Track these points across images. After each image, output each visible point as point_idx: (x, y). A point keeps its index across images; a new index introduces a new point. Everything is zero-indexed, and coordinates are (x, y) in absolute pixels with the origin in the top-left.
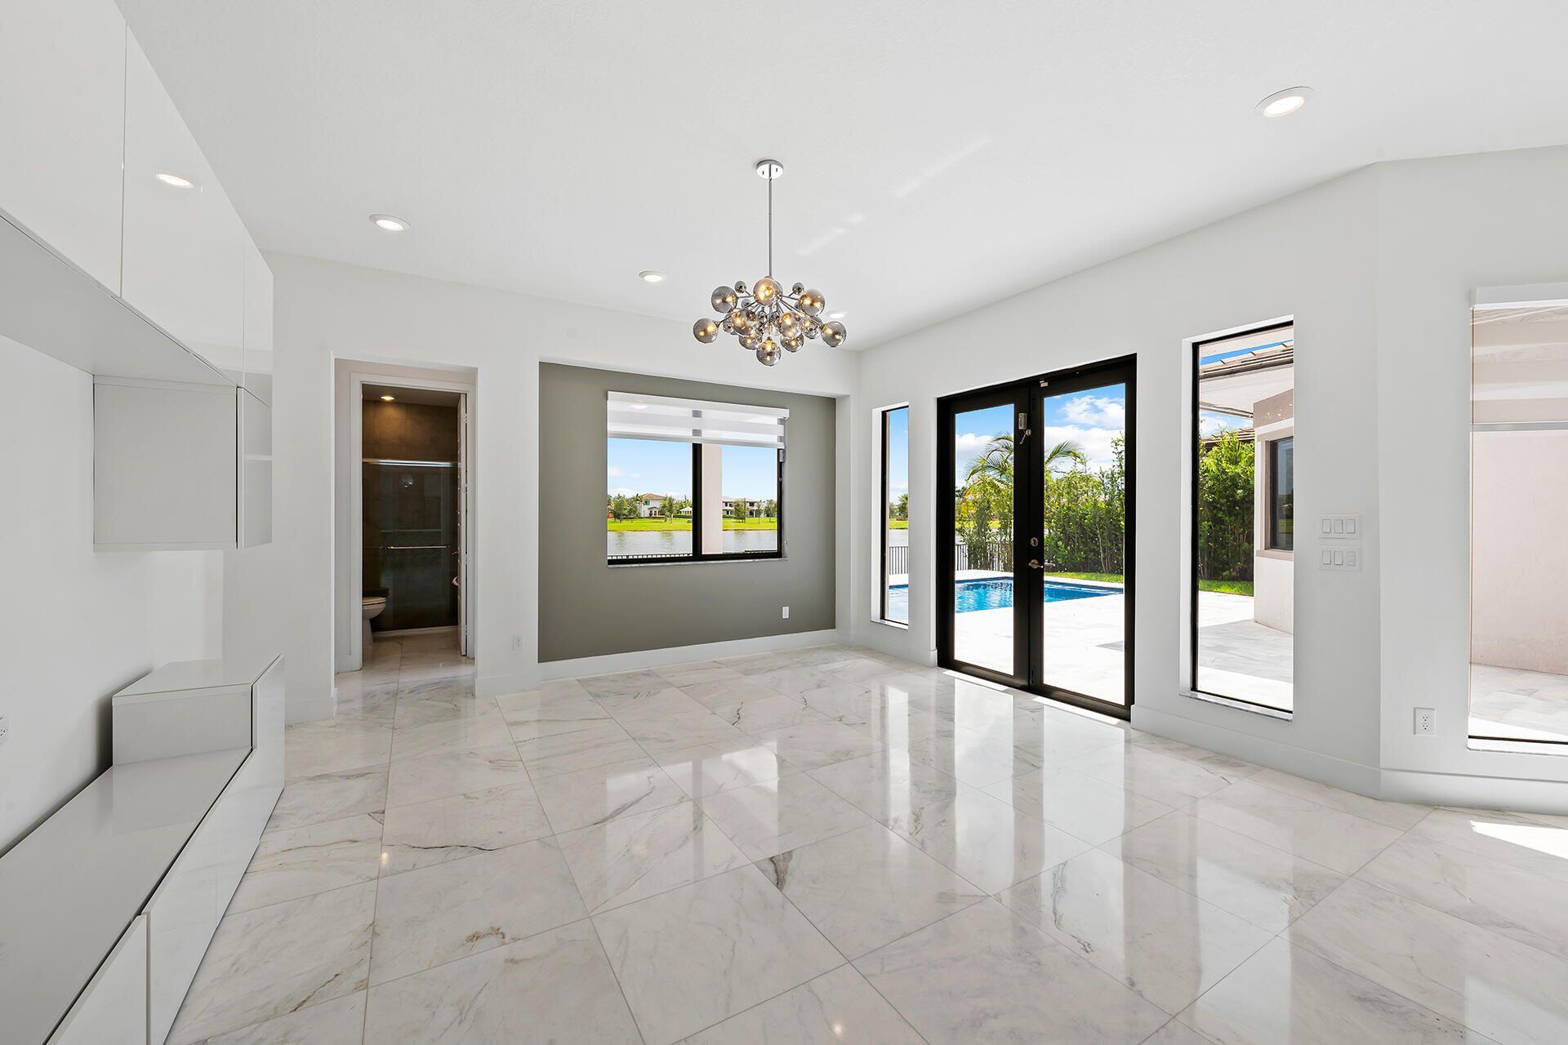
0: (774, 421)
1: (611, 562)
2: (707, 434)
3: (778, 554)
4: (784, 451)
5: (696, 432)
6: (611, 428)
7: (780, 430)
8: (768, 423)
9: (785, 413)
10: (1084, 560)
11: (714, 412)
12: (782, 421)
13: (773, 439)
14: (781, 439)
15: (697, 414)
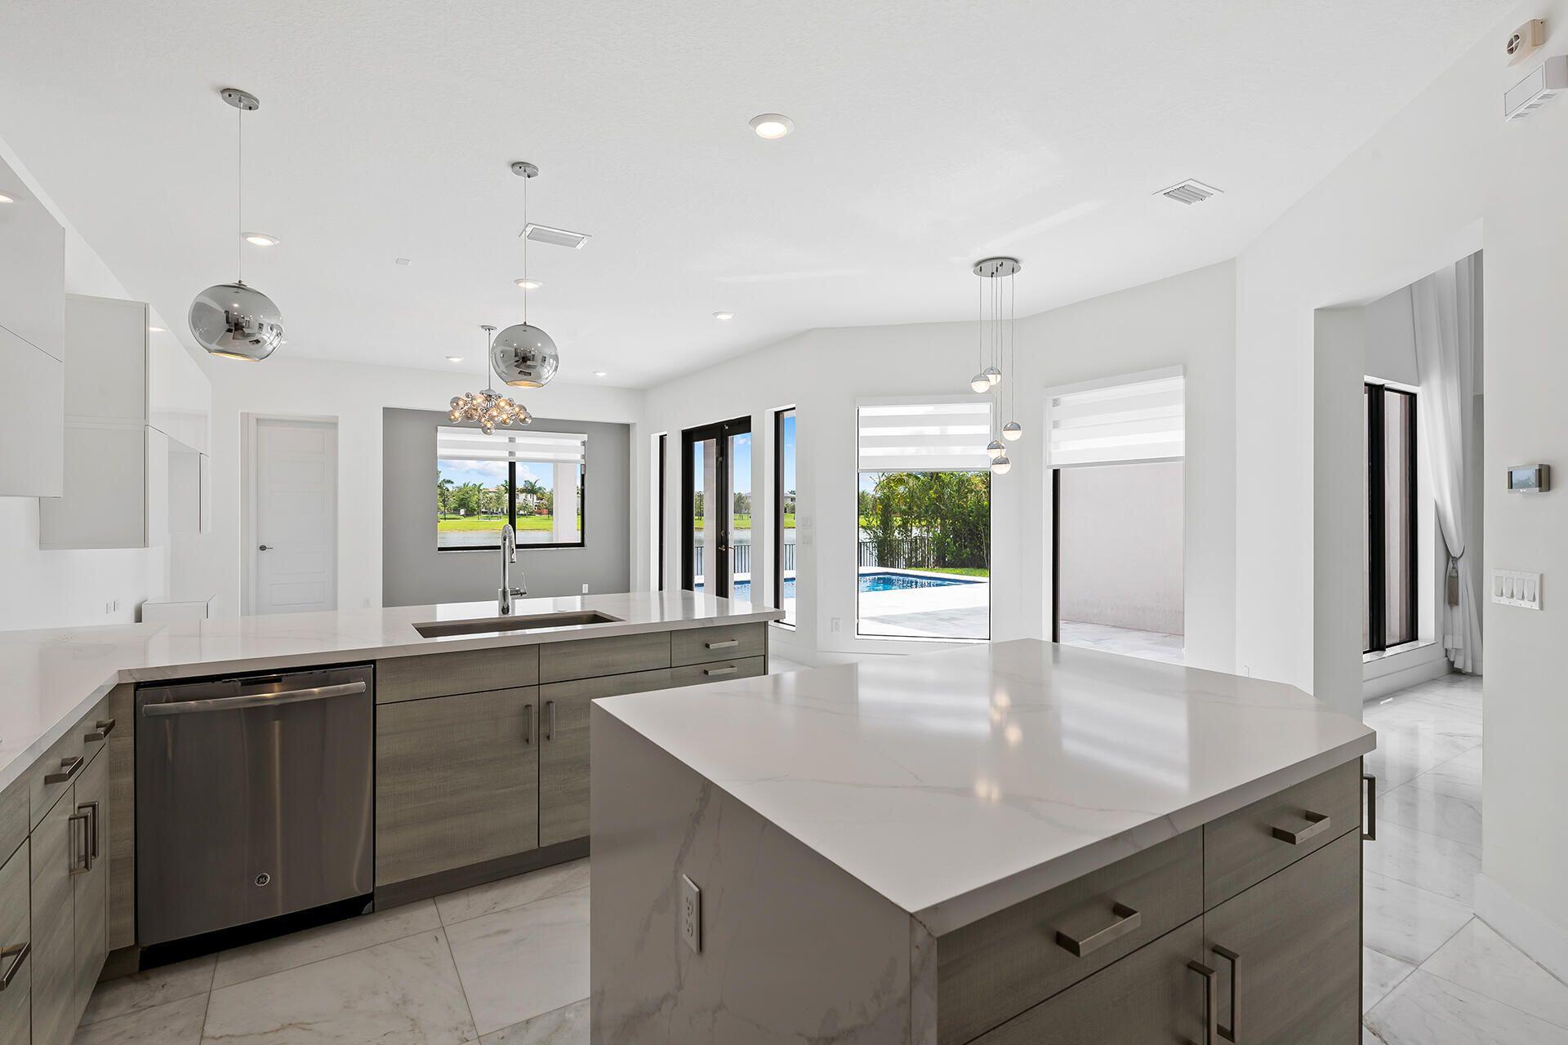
0: (578, 443)
1: (440, 549)
2: (519, 454)
3: (582, 545)
4: (585, 465)
5: (511, 454)
6: (441, 451)
7: (582, 450)
8: (571, 447)
9: (585, 437)
10: (970, 557)
11: (524, 439)
12: (584, 443)
13: (578, 457)
14: (584, 457)
15: (512, 440)
